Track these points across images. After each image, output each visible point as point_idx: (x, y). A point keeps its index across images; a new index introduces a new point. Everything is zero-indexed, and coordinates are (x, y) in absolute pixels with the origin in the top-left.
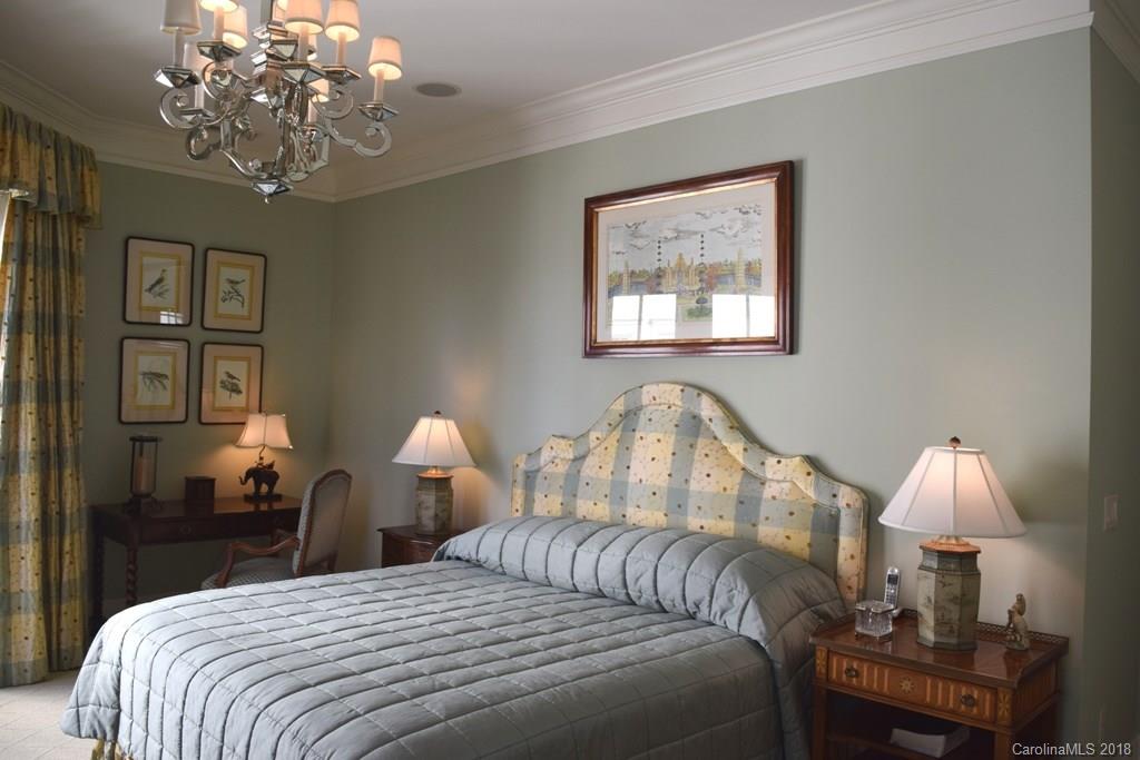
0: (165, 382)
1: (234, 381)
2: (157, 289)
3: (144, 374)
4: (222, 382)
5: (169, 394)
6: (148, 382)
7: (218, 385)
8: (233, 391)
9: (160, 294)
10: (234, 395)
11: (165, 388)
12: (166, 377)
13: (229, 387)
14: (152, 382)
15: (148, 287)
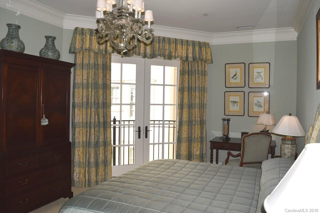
0: (238, 104)
1: (260, 103)
2: (235, 77)
3: (231, 102)
4: (255, 104)
5: (238, 107)
6: (232, 104)
7: (254, 105)
8: (259, 106)
9: (235, 79)
10: (259, 108)
11: (237, 105)
12: (238, 102)
13: (258, 105)
14: (234, 104)
15: (232, 77)
